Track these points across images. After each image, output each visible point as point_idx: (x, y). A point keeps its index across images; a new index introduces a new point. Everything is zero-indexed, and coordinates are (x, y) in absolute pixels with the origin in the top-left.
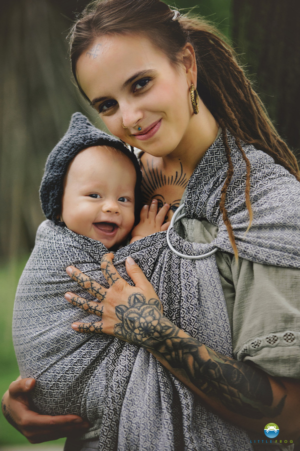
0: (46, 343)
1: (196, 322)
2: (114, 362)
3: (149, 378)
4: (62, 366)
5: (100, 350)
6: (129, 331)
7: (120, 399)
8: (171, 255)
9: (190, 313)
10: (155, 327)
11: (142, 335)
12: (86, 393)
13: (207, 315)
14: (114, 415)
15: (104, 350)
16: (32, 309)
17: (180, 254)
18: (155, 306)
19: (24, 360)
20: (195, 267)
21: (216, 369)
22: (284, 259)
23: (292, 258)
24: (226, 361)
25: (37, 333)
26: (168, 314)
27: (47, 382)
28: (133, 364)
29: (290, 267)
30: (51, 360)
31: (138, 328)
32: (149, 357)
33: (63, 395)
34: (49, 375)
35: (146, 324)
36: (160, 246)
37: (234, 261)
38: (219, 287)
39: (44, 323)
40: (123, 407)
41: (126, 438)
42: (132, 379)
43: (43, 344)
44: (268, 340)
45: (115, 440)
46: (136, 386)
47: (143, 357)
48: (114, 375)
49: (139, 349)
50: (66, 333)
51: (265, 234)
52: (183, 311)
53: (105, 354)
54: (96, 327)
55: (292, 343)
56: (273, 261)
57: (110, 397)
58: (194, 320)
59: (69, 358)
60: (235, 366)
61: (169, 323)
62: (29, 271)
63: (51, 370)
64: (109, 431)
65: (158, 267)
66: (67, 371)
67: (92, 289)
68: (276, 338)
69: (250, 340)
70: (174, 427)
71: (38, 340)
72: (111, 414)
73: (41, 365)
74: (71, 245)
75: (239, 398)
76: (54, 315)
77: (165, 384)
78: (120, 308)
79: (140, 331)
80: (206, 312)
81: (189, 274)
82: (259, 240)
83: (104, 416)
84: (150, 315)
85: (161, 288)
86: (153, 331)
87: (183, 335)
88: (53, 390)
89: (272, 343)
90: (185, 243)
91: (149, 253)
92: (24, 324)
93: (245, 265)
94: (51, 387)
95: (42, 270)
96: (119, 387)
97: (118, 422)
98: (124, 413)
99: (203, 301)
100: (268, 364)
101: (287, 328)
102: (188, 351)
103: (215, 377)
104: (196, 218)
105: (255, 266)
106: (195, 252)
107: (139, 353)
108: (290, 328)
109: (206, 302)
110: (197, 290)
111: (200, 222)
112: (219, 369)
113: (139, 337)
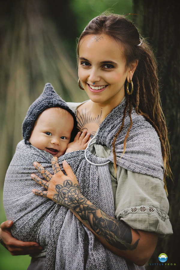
0: (20, 205)
1: (96, 198)
2: (54, 217)
3: (72, 225)
4: (27, 218)
5: (47, 209)
6: (61, 198)
7: (57, 236)
8: (86, 163)
9: (93, 194)
10: (75, 198)
11: (68, 201)
12: (39, 232)
13: (102, 195)
14: (54, 244)
15: (49, 210)
16: (13, 187)
17: (90, 162)
18: (77, 188)
19: (8, 213)
20: (98, 170)
21: (104, 222)
22: (143, 170)
23: (147, 170)
24: (110, 219)
25: (16, 200)
26: (83, 193)
27: (19, 225)
28: (65, 218)
29: (146, 174)
30: (21, 214)
31: (67, 198)
32: (72, 215)
33: (27, 233)
34: (20, 222)
35: (71, 196)
36: (80, 158)
37: (118, 168)
38: (109, 181)
39: (19, 194)
40: (58, 240)
41: (60, 256)
42: (63, 226)
43: (18, 205)
44: (132, 210)
45: (54, 257)
46: (65, 229)
47: (70, 215)
48: (54, 224)
49: (67, 211)
50: (30, 201)
51: (134, 156)
52: (90, 192)
53: (49, 212)
54: (44, 193)
55: (144, 212)
56: (137, 170)
57: (52, 235)
58: (95, 197)
59: (31, 213)
60: (114, 222)
61: (82, 197)
62: (12, 167)
63: (21, 220)
64: (51, 253)
65: (79, 169)
66: (30, 220)
67: (45, 174)
68: (136, 209)
69: (123, 210)
70: (84, 251)
71: (16, 203)
72: (52, 244)
73: (16, 216)
74: (33, 154)
75: (115, 238)
76: (25, 190)
77: (81, 229)
78: (58, 186)
79: (68, 199)
80: (101, 194)
81: (94, 174)
82: (131, 159)
83: (49, 245)
84: (74, 192)
85: (80, 180)
86: (74, 200)
87: (89, 203)
88: (22, 230)
89: (134, 211)
90: (94, 157)
91: (75, 161)
92: (9, 194)
93: (123, 171)
94: (21, 228)
95: (19, 166)
96: (57, 230)
97: (56, 248)
98: (59, 243)
99: (100, 188)
100: (131, 222)
101: (142, 204)
102: (91, 211)
103: (103, 226)
104: (101, 145)
105: (128, 172)
106: (98, 162)
107: (68, 213)
108: (144, 204)
109: (102, 188)
110: (97, 182)
111: (102, 147)
112: (105, 222)
113: (66, 202)
